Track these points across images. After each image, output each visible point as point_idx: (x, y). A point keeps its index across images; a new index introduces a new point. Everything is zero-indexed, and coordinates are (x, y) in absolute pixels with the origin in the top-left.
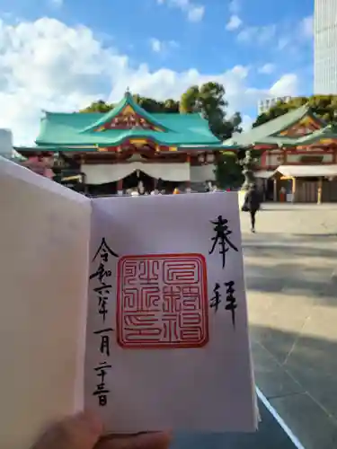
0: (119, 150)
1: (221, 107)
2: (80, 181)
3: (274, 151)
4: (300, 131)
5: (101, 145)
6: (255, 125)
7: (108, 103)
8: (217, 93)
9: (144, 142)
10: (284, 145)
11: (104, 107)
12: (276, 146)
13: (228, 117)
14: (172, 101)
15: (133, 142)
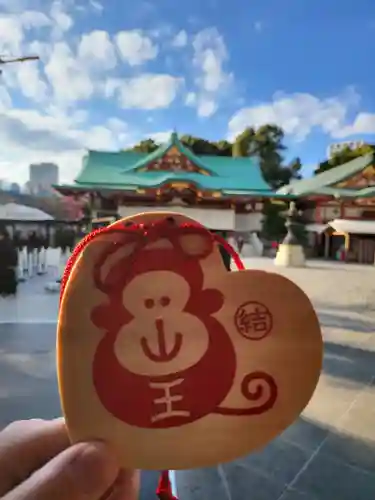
0: (158, 193)
1: (279, 152)
3: (330, 202)
4: (363, 182)
5: (140, 187)
6: (317, 172)
7: (157, 143)
8: (275, 136)
9: (186, 186)
10: (342, 197)
11: (152, 145)
12: (332, 198)
13: (286, 163)
14: (226, 143)
15: (174, 185)
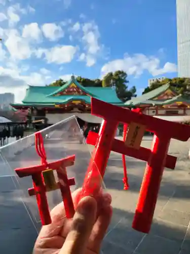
0: (66, 106)
1: (125, 84)
2: (43, 123)
3: (150, 108)
4: (166, 97)
5: (57, 103)
6: (143, 93)
7: (64, 81)
8: (123, 76)
9: (79, 102)
10: (156, 105)
11: (62, 82)
12: (151, 105)
13: (129, 89)
14: (99, 80)
15: (74, 102)
